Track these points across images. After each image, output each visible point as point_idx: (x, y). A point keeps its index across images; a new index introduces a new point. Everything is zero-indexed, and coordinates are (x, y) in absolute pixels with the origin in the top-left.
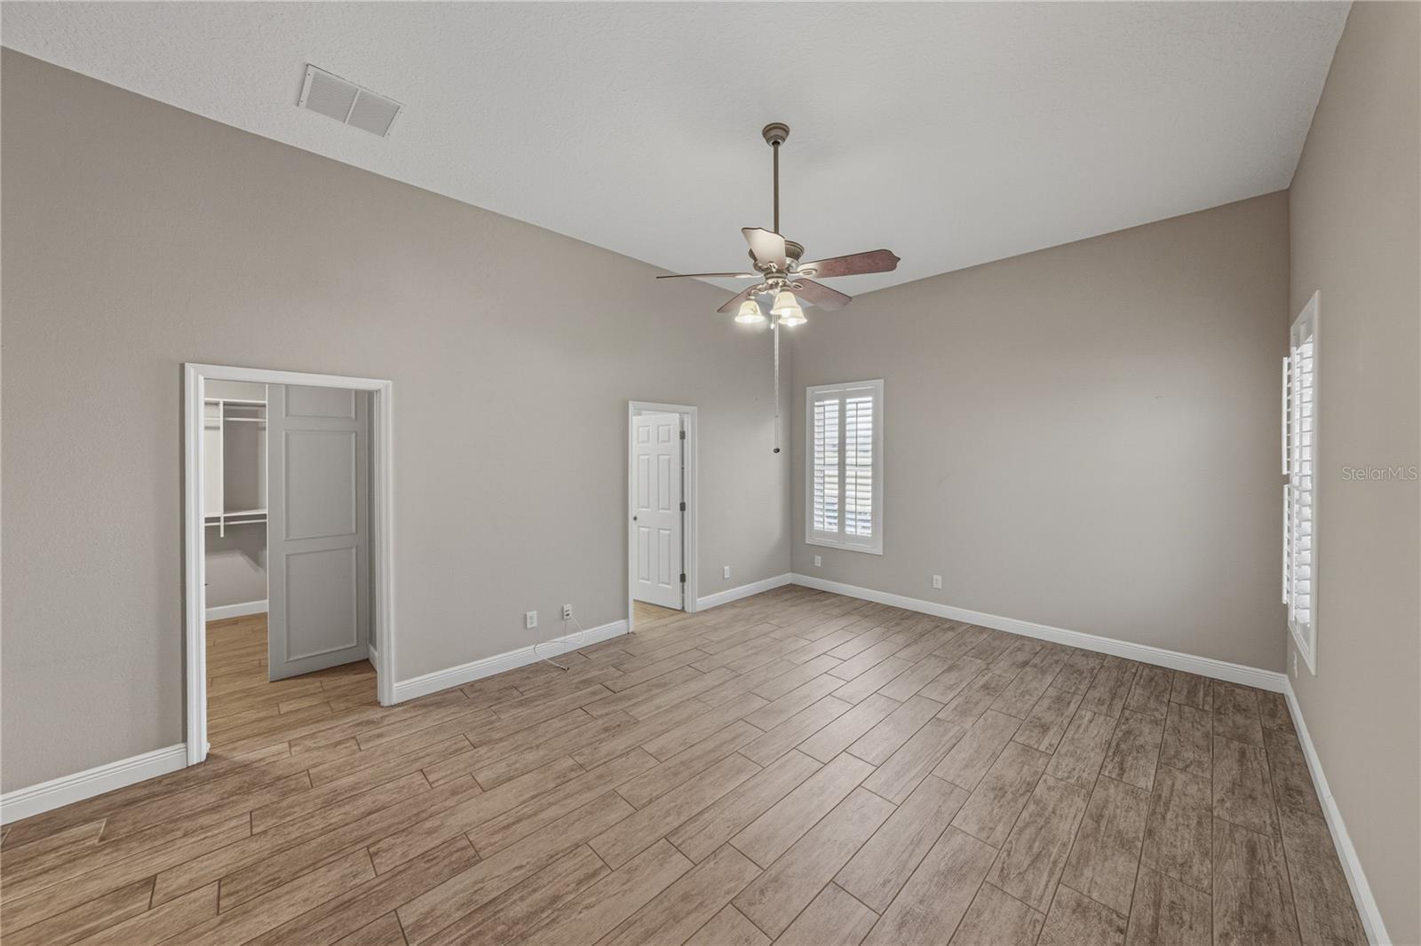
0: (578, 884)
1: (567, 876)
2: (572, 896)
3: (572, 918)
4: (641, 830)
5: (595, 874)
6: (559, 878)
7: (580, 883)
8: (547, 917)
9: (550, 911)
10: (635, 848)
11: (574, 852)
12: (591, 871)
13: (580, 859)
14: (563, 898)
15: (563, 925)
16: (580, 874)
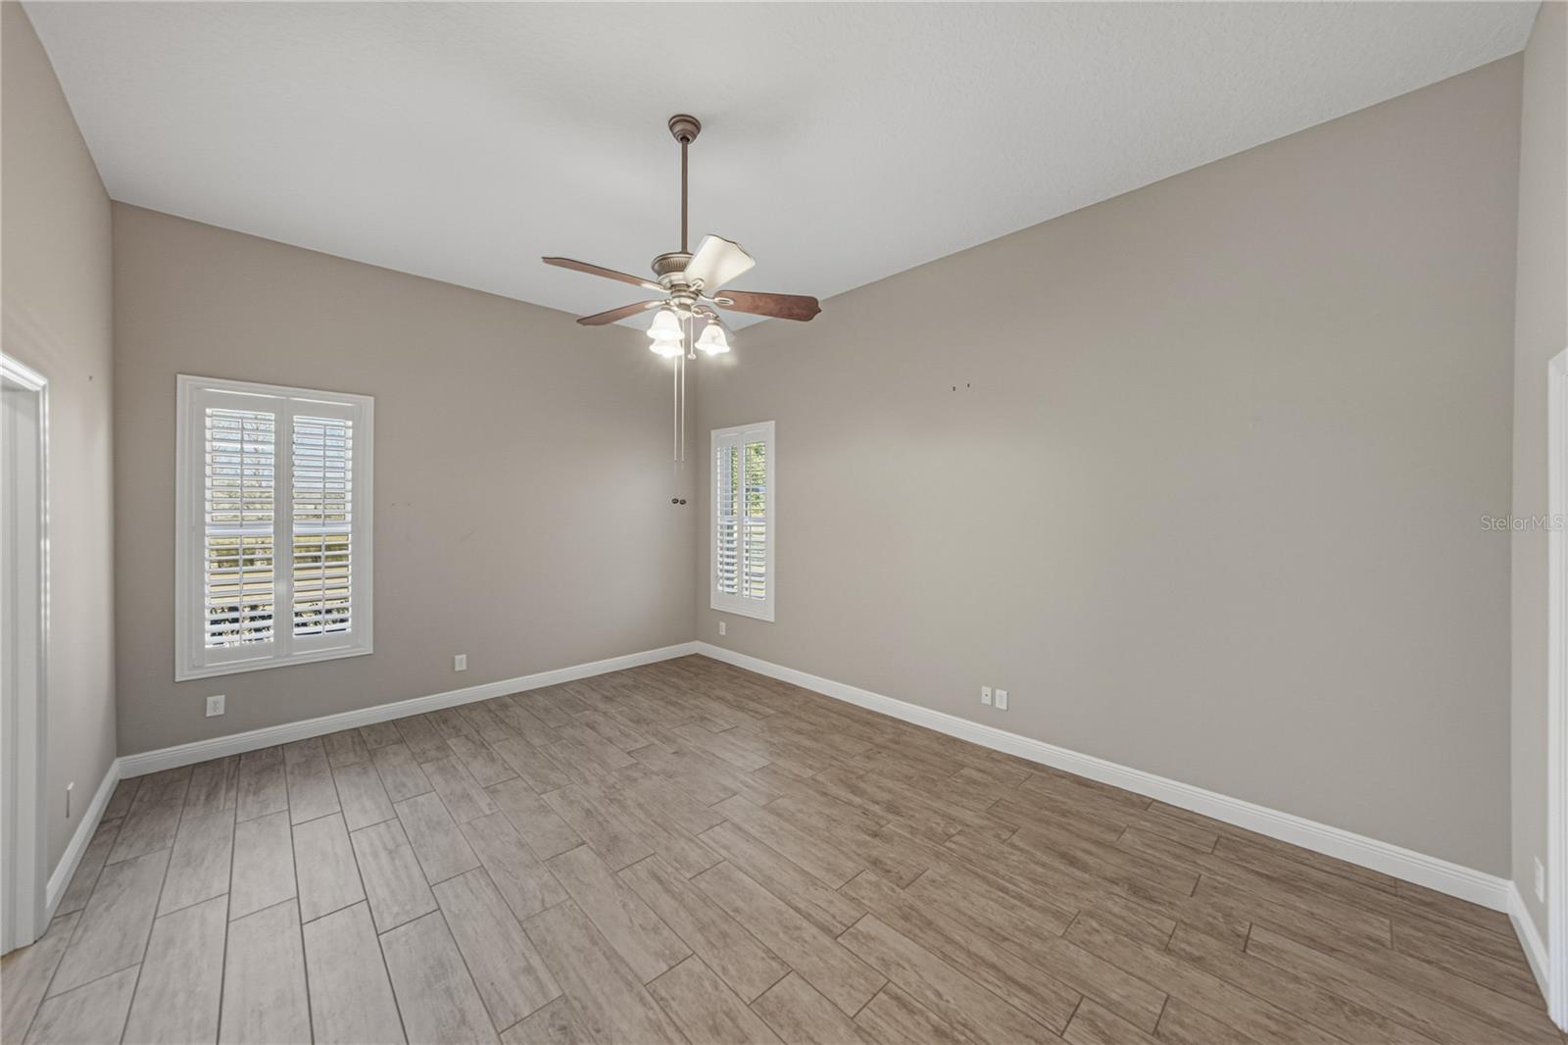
0: (914, 1013)
1: (905, 1028)
2: (931, 1014)
3: (956, 1008)
4: (826, 962)
5: (897, 998)
6: (912, 1037)
7: (912, 1011)
8: (963, 1034)
9: (956, 1033)
10: (854, 964)
11: (868, 1029)
12: (895, 1003)
13: (878, 1020)
14: (936, 1024)
15: (967, 1015)
16: (901, 1015)
